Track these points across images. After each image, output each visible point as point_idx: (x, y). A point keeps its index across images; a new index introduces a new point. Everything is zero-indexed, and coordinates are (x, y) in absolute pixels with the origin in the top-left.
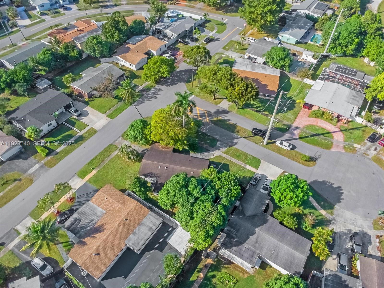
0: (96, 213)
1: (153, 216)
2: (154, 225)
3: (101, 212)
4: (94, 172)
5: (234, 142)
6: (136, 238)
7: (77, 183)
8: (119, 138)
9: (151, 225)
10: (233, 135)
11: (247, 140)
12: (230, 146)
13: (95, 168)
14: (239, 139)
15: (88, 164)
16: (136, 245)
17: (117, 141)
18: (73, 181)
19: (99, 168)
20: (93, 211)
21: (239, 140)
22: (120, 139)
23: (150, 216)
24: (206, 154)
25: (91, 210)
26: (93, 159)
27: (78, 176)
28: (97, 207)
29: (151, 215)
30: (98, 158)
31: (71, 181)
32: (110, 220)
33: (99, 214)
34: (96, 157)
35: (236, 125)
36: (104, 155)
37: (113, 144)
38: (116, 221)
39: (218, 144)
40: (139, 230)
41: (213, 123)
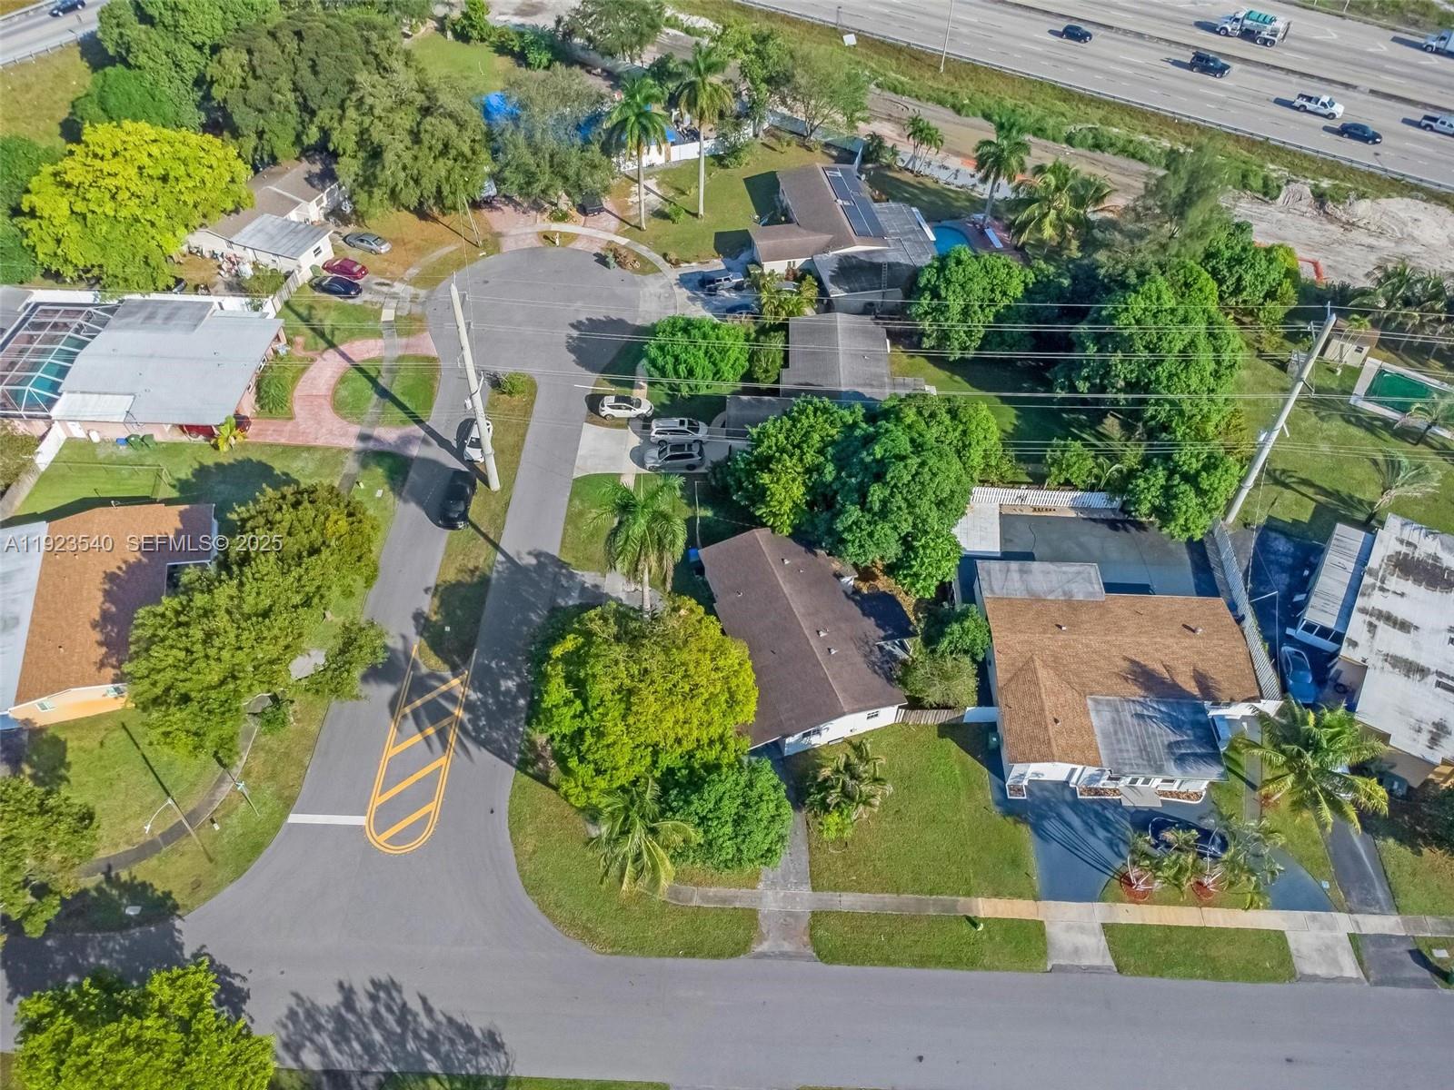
0: (1114, 721)
1: (990, 584)
2: (1008, 570)
3: (1098, 711)
4: (986, 907)
5: (533, 561)
6: (1074, 586)
7: (1069, 929)
8: (763, 955)
9: (1015, 576)
10: (498, 579)
11: (506, 533)
12: (563, 565)
13: (969, 919)
14: (511, 553)
15: (972, 964)
16: (1085, 575)
17: (787, 947)
18: (1076, 951)
19: (954, 905)
20: (1116, 733)
21: (518, 554)
22: (765, 947)
23: (996, 588)
25: (1118, 741)
26: (938, 961)
27: (1043, 954)
28: (1097, 731)
29: (992, 591)
30: (917, 951)
31: (1085, 962)
32: (1097, 668)
33: (1107, 715)
34: (922, 962)
35: (437, 586)
36: (890, 937)
37: (810, 951)
38: (1087, 646)
39: (571, 603)
40: (1052, 591)
41: (466, 658)
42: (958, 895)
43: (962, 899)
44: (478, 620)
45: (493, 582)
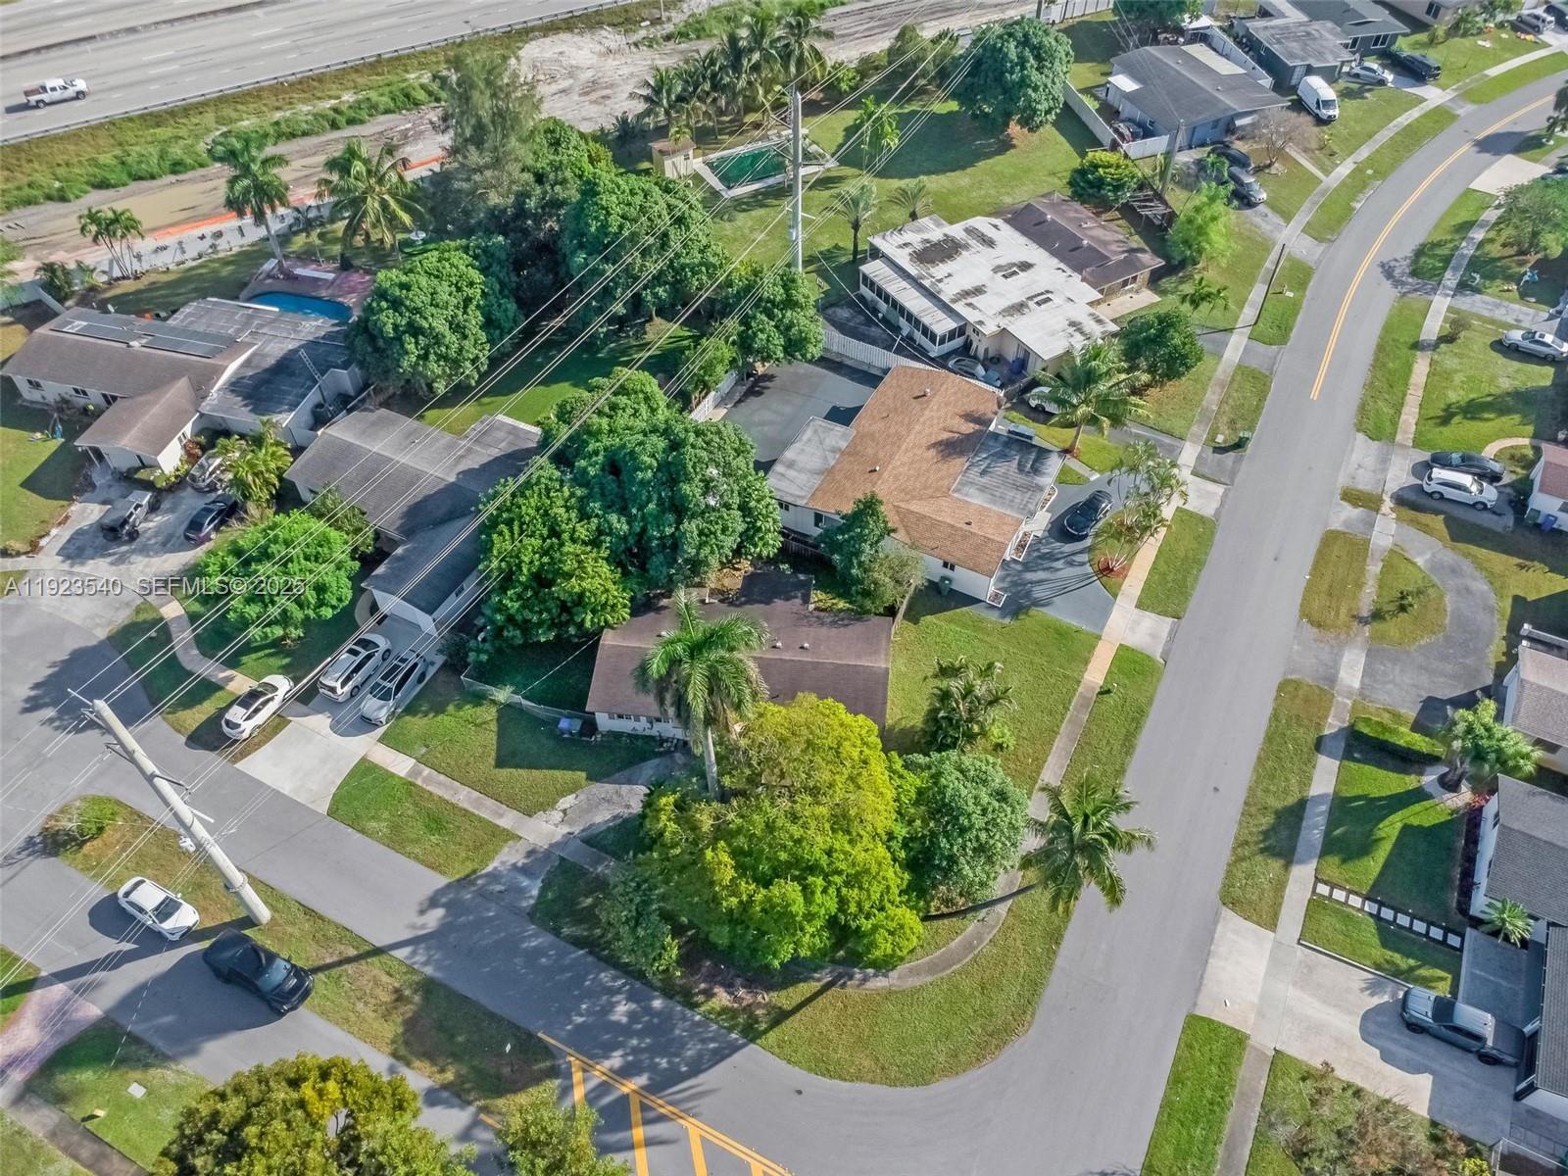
0: (982, 491)
3: (967, 495)
4: (1095, 674)
5: (440, 912)
6: (828, 442)
7: (1132, 630)
9: (791, 473)
10: (438, 968)
11: (362, 931)
12: (468, 880)
13: (1101, 693)
15: (1143, 711)
16: (820, 430)
18: (1153, 636)
19: (1085, 698)
20: (992, 495)
21: (413, 927)
24: (602, 817)
25: (1002, 498)
26: (1132, 735)
27: (1149, 659)
28: (985, 505)
29: (799, 497)
30: (1117, 746)
31: (1164, 635)
32: (927, 471)
33: (973, 491)
34: (1128, 745)
38: (903, 465)
39: (535, 892)
40: (826, 458)
41: (547, 1052)
42: (1075, 690)
43: (1080, 689)
44: (492, 1016)
45: (438, 975)
